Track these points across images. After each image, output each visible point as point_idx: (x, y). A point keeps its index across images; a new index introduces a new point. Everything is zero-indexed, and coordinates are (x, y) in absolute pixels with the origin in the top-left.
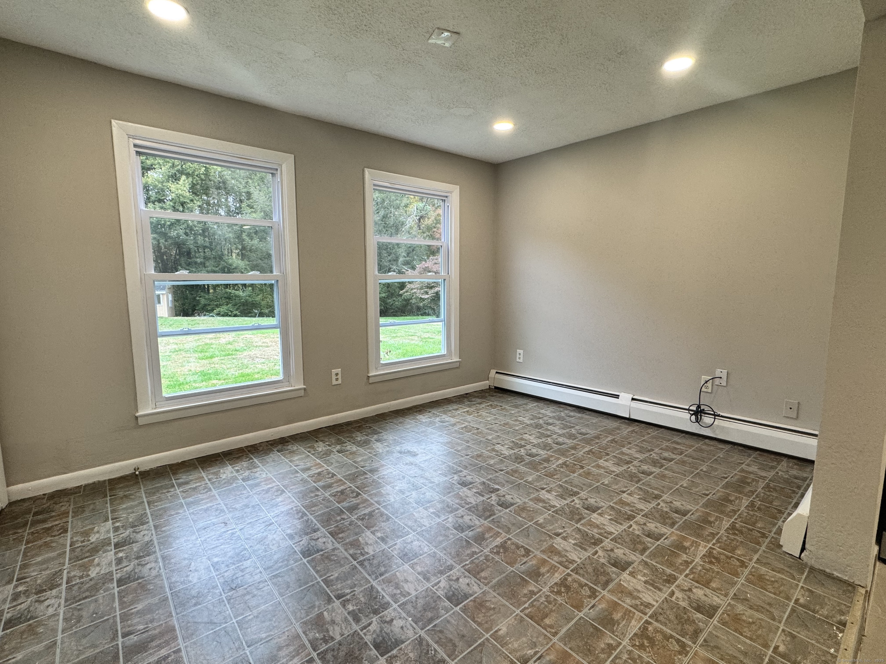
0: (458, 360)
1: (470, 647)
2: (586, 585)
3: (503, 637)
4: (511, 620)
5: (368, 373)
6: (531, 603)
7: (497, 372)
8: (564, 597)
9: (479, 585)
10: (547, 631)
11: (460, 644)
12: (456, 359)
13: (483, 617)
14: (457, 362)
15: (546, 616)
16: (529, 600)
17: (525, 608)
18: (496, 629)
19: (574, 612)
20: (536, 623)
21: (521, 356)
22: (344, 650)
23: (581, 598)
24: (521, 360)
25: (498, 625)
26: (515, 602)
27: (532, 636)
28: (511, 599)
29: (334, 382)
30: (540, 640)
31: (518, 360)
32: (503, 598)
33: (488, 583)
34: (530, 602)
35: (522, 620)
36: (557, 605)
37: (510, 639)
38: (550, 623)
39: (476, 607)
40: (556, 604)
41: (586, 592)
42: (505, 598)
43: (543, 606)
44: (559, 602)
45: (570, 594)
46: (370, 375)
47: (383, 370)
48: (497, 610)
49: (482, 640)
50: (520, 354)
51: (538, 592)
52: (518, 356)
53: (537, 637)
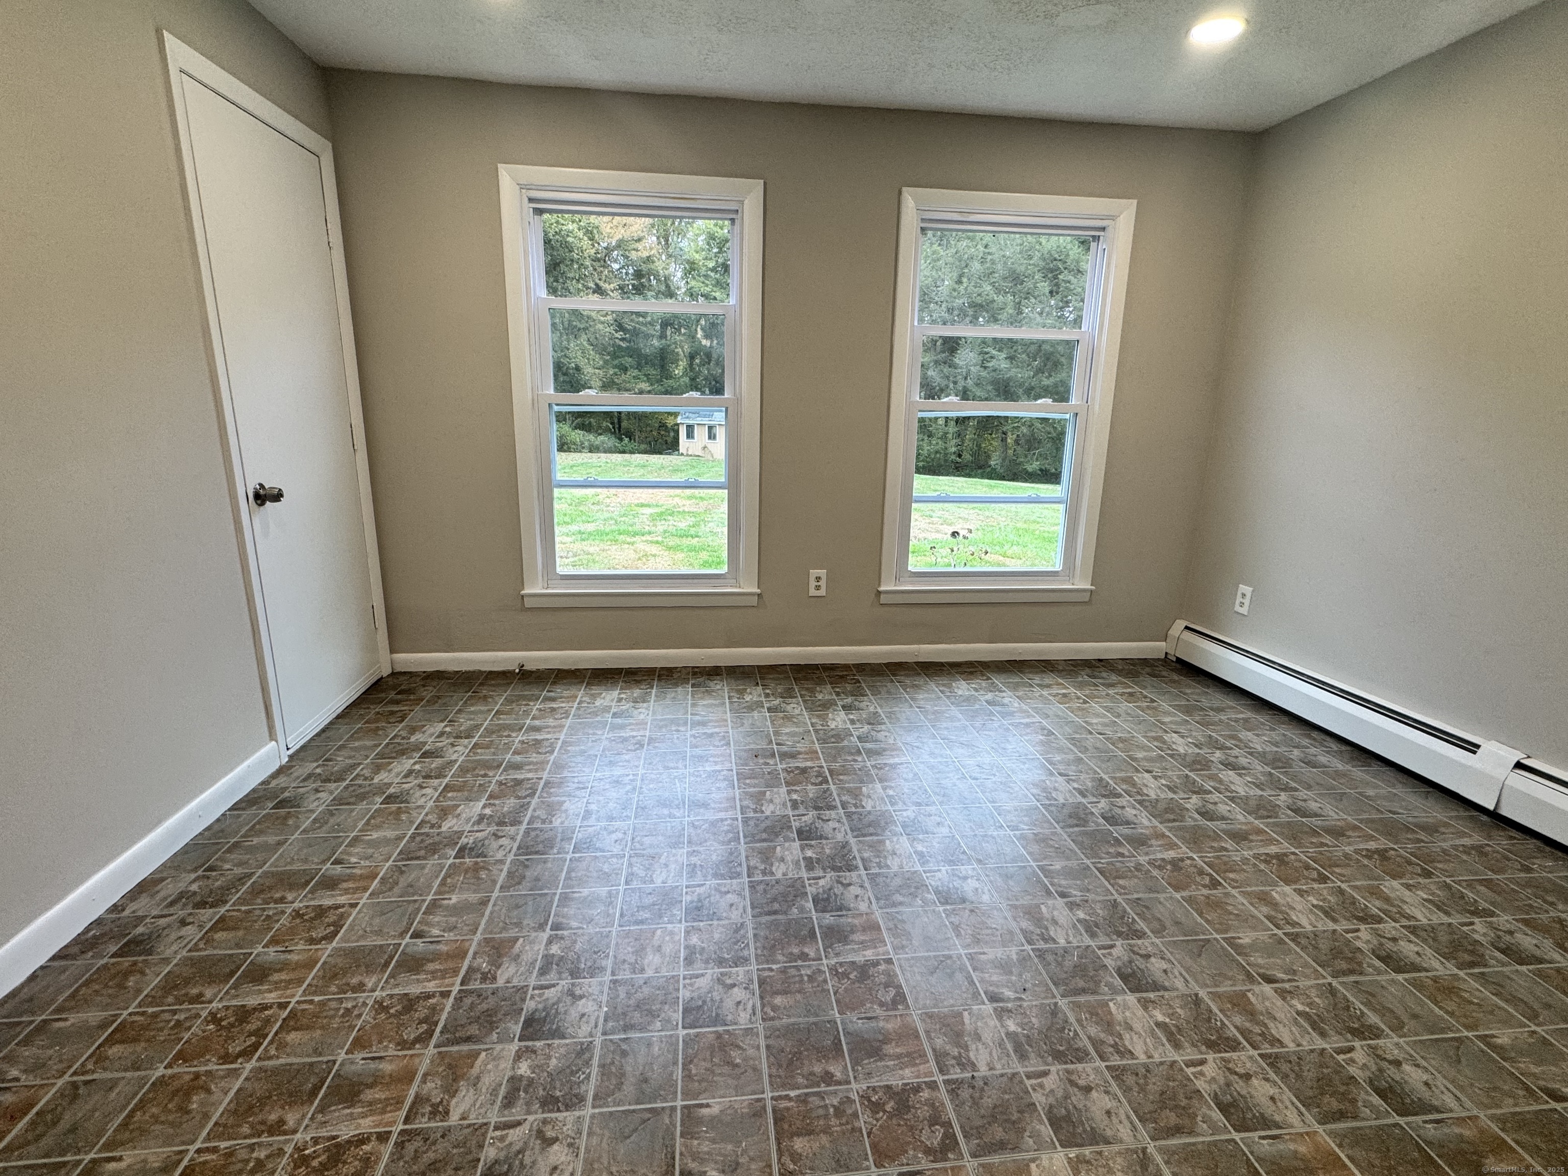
0: (1089, 587)
1: (637, 1104)
2: (948, 1124)
3: (700, 1121)
4: (742, 1101)
5: (879, 585)
6: (806, 1094)
7: (1187, 628)
8: (877, 1120)
9: (754, 1014)
10: (779, 1160)
11: (629, 1089)
12: (1084, 584)
13: (707, 1069)
14: (1084, 590)
15: (809, 1132)
16: (807, 1087)
17: (787, 1096)
18: (704, 1102)
19: (867, 1159)
20: (777, 1133)
21: (1247, 602)
22: (492, 1001)
23: (909, 1143)
24: (1244, 610)
25: (714, 1098)
26: (780, 1077)
27: (745, 1151)
28: (780, 1066)
29: (813, 592)
30: (753, 1167)
31: (1237, 608)
32: (768, 1057)
33: (772, 1019)
34: (806, 1091)
35: (758, 1113)
36: (849, 1127)
37: (706, 1132)
38: (799, 1151)
39: (712, 1047)
40: (848, 1123)
41: (934, 1138)
42: (772, 1059)
43: (821, 1112)
44: (856, 1124)
45: (894, 1121)
46: (882, 589)
47: (912, 583)
48: (738, 1071)
49: (664, 1105)
50: (1244, 595)
51: (839, 1083)
52: (1239, 599)
53: (752, 1159)
